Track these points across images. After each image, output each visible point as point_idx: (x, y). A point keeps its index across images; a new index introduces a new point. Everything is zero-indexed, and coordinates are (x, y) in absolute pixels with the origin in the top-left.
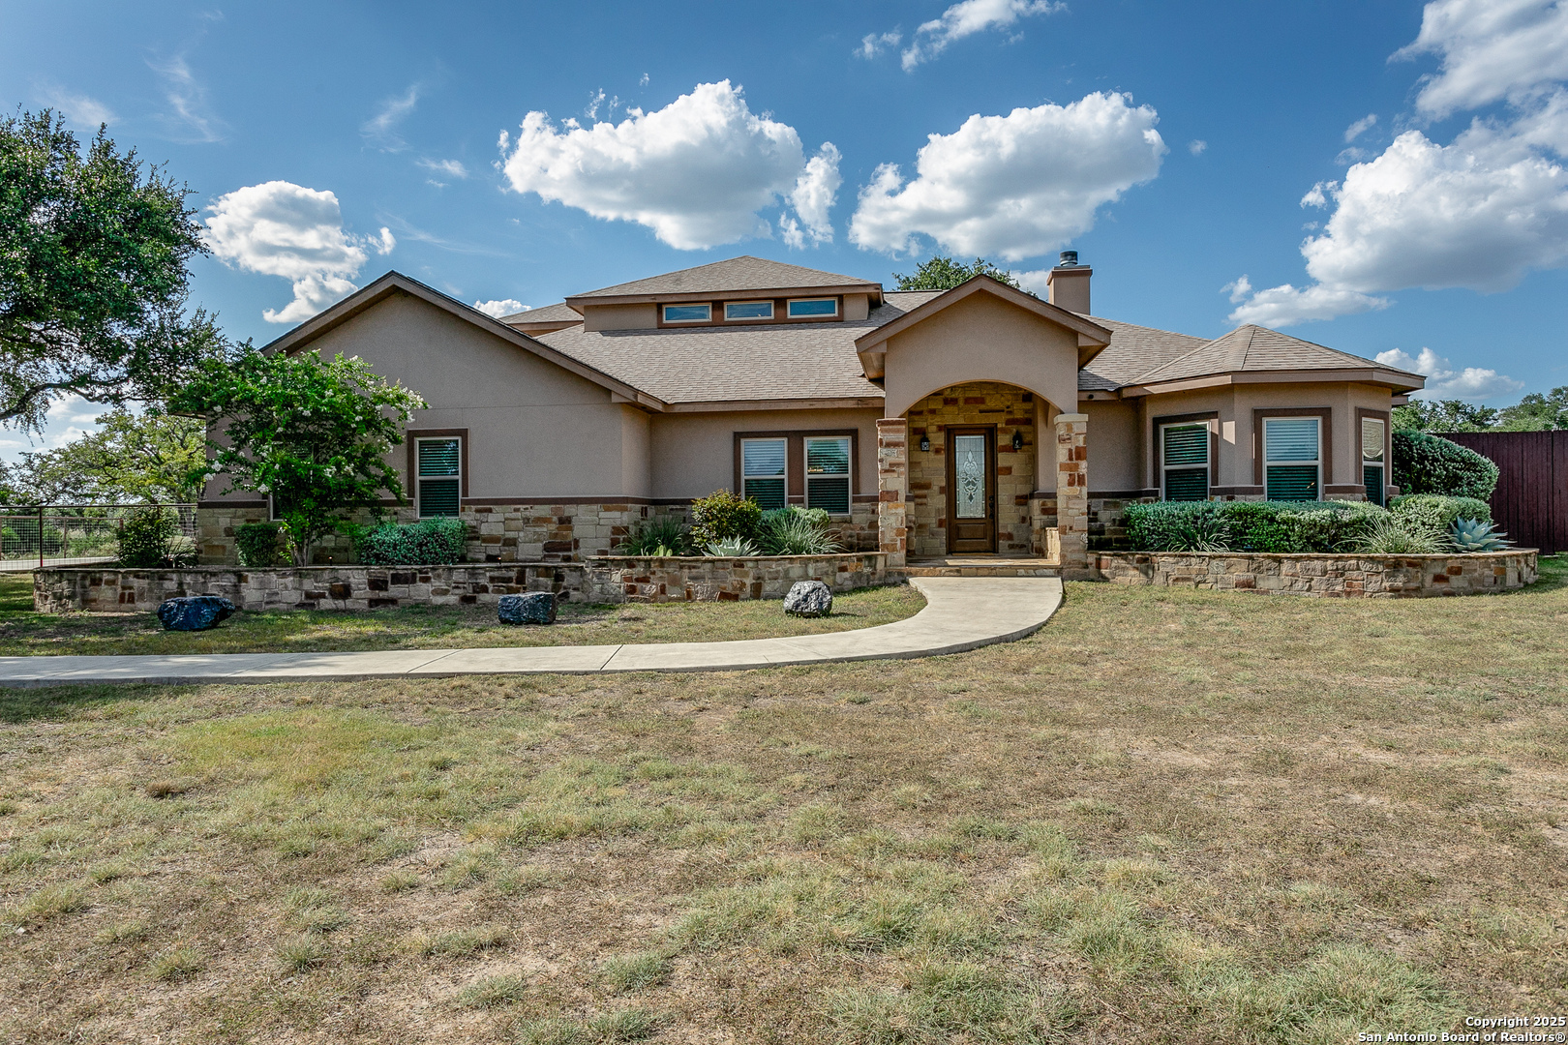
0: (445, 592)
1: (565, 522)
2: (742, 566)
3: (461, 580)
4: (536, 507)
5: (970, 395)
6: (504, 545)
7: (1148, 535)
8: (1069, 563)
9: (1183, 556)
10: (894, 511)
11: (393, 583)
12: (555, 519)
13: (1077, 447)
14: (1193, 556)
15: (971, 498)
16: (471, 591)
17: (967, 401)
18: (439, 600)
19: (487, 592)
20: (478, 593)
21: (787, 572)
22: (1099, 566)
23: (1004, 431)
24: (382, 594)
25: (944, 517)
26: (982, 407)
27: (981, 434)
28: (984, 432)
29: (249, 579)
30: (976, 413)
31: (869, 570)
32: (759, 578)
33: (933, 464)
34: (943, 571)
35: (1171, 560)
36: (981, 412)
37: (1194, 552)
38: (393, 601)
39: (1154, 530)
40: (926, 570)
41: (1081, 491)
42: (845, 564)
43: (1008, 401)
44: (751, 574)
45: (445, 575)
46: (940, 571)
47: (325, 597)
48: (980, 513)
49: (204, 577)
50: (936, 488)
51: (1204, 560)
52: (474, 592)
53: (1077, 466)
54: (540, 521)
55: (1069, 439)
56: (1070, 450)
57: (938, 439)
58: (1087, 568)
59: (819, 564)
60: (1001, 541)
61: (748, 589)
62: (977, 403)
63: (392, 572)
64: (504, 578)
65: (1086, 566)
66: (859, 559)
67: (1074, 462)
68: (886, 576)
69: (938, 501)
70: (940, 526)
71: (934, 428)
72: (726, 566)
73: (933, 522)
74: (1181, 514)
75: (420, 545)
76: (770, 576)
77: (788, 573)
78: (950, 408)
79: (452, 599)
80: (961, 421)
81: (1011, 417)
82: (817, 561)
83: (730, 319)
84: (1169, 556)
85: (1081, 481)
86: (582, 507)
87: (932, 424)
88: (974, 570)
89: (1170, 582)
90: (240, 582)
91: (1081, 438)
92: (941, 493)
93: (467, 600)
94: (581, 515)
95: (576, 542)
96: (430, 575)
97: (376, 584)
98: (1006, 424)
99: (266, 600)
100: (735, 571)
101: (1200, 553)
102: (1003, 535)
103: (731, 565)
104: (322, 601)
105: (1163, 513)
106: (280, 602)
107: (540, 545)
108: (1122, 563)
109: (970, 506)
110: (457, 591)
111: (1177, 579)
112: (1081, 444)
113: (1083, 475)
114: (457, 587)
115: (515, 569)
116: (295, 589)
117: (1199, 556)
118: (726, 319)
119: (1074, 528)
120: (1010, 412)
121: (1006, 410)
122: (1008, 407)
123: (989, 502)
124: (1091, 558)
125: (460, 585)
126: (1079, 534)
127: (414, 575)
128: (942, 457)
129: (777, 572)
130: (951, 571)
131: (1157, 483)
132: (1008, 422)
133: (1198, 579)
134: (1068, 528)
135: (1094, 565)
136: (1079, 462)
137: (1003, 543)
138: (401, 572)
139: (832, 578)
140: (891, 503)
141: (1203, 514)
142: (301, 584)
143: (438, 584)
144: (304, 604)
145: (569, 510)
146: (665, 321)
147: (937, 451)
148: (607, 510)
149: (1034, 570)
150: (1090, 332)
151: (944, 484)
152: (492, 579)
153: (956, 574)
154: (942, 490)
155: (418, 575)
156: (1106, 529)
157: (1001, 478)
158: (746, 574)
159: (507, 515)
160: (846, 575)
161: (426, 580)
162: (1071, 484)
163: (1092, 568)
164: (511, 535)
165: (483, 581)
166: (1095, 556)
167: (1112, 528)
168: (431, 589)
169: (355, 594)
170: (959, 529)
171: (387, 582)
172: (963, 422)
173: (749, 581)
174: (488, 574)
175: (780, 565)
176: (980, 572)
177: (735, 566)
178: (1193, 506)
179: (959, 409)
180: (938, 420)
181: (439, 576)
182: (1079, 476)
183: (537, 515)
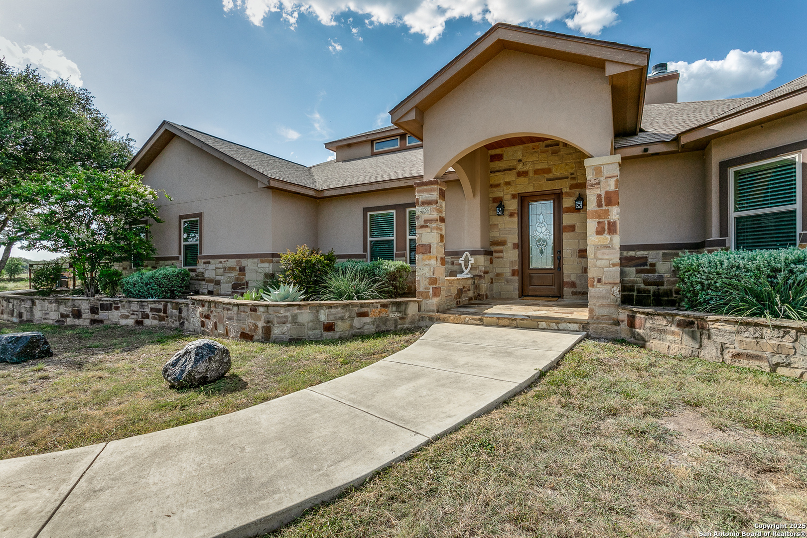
0: (127, 317)
1: (242, 269)
2: (255, 310)
3: (136, 310)
4: (230, 260)
5: (539, 167)
6: (215, 284)
7: (702, 290)
8: (598, 319)
9: (748, 324)
10: (427, 262)
11: (101, 310)
12: (238, 268)
13: (607, 193)
14: (767, 326)
15: (542, 252)
16: (140, 317)
17: (536, 172)
18: (123, 322)
19: (148, 318)
20: (144, 318)
21: (295, 317)
22: (632, 324)
23: (569, 195)
24: (97, 317)
25: (516, 267)
26: (549, 176)
27: (550, 200)
28: (553, 197)
29: (37, 304)
30: (543, 182)
31: (397, 315)
32: (268, 322)
33: (508, 227)
34: (467, 319)
35: (728, 327)
36: (548, 180)
37: (768, 320)
38: (101, 321)
39: (709, 285)
40: (452, 317)
41: (611, 240)
42: (365, 309)
43: (572, 168)
44: (263, 318)
45: (127, 305)
46: (465, 319)
47: (69, 317)
48: (550, 265)
49: (20, 302)
50: (510, 245)
51: (786, 333)
52: (142, 318)
53: (607, 213)
54: (232, 269)
55: (598, 184)
56: (599, 196)
57: (512, 205)
58: (619, 325)
59: (333, 311)
60: (565, 289)
61: (260, 332)
62: (544, 173)
63: (101, 302)
64: (157, 309)
65: (617, 323)
66: (384, 306)
67: (604, 208)
68: (419, 320)
69: (511, 256)
70: (513, 275)
71: (509, 197)
72: (245, 310)
73: (507, 271)
74: (750, 265)
75: (147, 284)
76: (280, 321)
77: (296, 319)
78: (522, 180)
79: (130, 322)
80: (531, 189)
81: (574, 182)
82: (331, 307)
83: (410, 145)
84: (726, 322)
85: (612, 229)
86: (250, 260)
87: (508, 194)
88: (495, 320)
89: (728, 357)
90: (33, 305)
91: (612, 182)
92: (514, 248)
93: (139, 323)
94: (249, 264)
95: (247, 283)
96: (119, 305)
97: (94, 310)
98: (570, 189)
99: (43, 317)
100: (251, 314)
101: (778, 322)
102: (567, 283)
103: (248, 309)
104: (68, 319)
105: (722, 264)
106: (49, 319)
107: (230, 285)
108: (661, 322)
109: (541, 260)
110: (133, 317)
111: (738, 355)
112: (612, 188)
113: (615, 222)
114: (133, 314)
115: (163, 303)
116: (55, 311)
117: (776, 327)
118: (408, 145)
119: (604, 280)
120: (574, 178)
121: (570, 176)
122: (572, 174)
123: (557, 255)
124: (623, 315)
125: (135, 313)
126: (609, 287)
127: (111, 305)
128: (515, 219)
129: (286, 317)
130: (474, 319)
131: (724, 231)
132: (572, 187)
133: (776, 359)
134: (596, 280)
135: (626, 322)
136: (610, 208)
137: (567, 290)
138: (105, 303)
139: (348, 323)
140: (425, 256)
141: (787, 265)
142: (58, 308)
143: (123, 311)
144: (60, 321)
145: (245, 262)
146: (375, 151)
147: (511, 215)
148: (262, 262)
149: (557, 324)
150: (620, 56)
151: (516, 241)
152: (152, 310)
153: (478, 322)
154: (515, 246)
155: (114, 305)
156: (665, 280)
157: (565, 235)
158: (259, 318)
159: (217, 266)
160: (367, 320)
161: (117, 308)
162: (600, 232)
163: (624, 326)
164: (218, 278)
165: (147, 311)
166: (627, 313)
167: (672, 279)
168: (119, 315)
169: (84, 316)
170: (531, 277)
171: (98, 309)
172: (533, 190)
173: (261, 324)
174: (150, 306)
175: (289, 311)
176: (502, 322)
177: (251, 310)
178: (771, 255)
179: (529, 180)
180: (512, 190)
181: (124, 306)
182: (609, 223)
183: (230, 266)
